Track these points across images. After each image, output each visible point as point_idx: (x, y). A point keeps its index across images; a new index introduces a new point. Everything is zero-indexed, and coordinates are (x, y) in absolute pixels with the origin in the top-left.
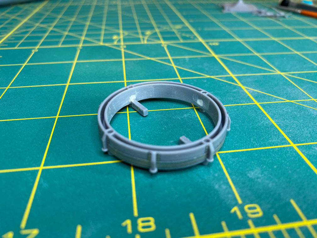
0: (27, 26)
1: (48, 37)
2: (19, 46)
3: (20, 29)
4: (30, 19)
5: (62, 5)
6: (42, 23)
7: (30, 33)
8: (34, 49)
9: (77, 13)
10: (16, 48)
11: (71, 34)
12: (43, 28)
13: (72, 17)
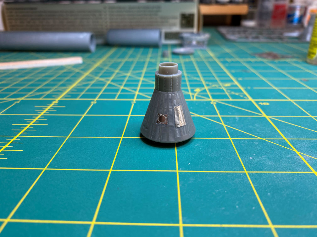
0: (88, 79)
1: (105, 91)
2: (81, 98)
3: (82, 81)
4: (91, 73)
5: (119, 60)
6: (101, 77)
7: (90, 85)
8: (93, 101)
9: (132, 68)
10: (78, 99)
11: (126, 88)
12: (102, 81)
13: (127, 72)
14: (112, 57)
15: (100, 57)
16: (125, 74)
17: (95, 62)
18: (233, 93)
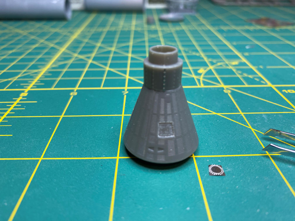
0: (65, 57)
2: (56, 86)
3: (58, 60)
4: (68, 48)
5: (100, 30)
6: (81, 53)
7: (68, 66)
8: (73, 91)
9: (116, 40)
10: (53, 89)
11: (113, 70)
12: (81, 60)
13: (111, 46)
14: (91, 25)
15: (78, 26)
16: (110, 49)
17: (72, 33)
18: (245, 75)
